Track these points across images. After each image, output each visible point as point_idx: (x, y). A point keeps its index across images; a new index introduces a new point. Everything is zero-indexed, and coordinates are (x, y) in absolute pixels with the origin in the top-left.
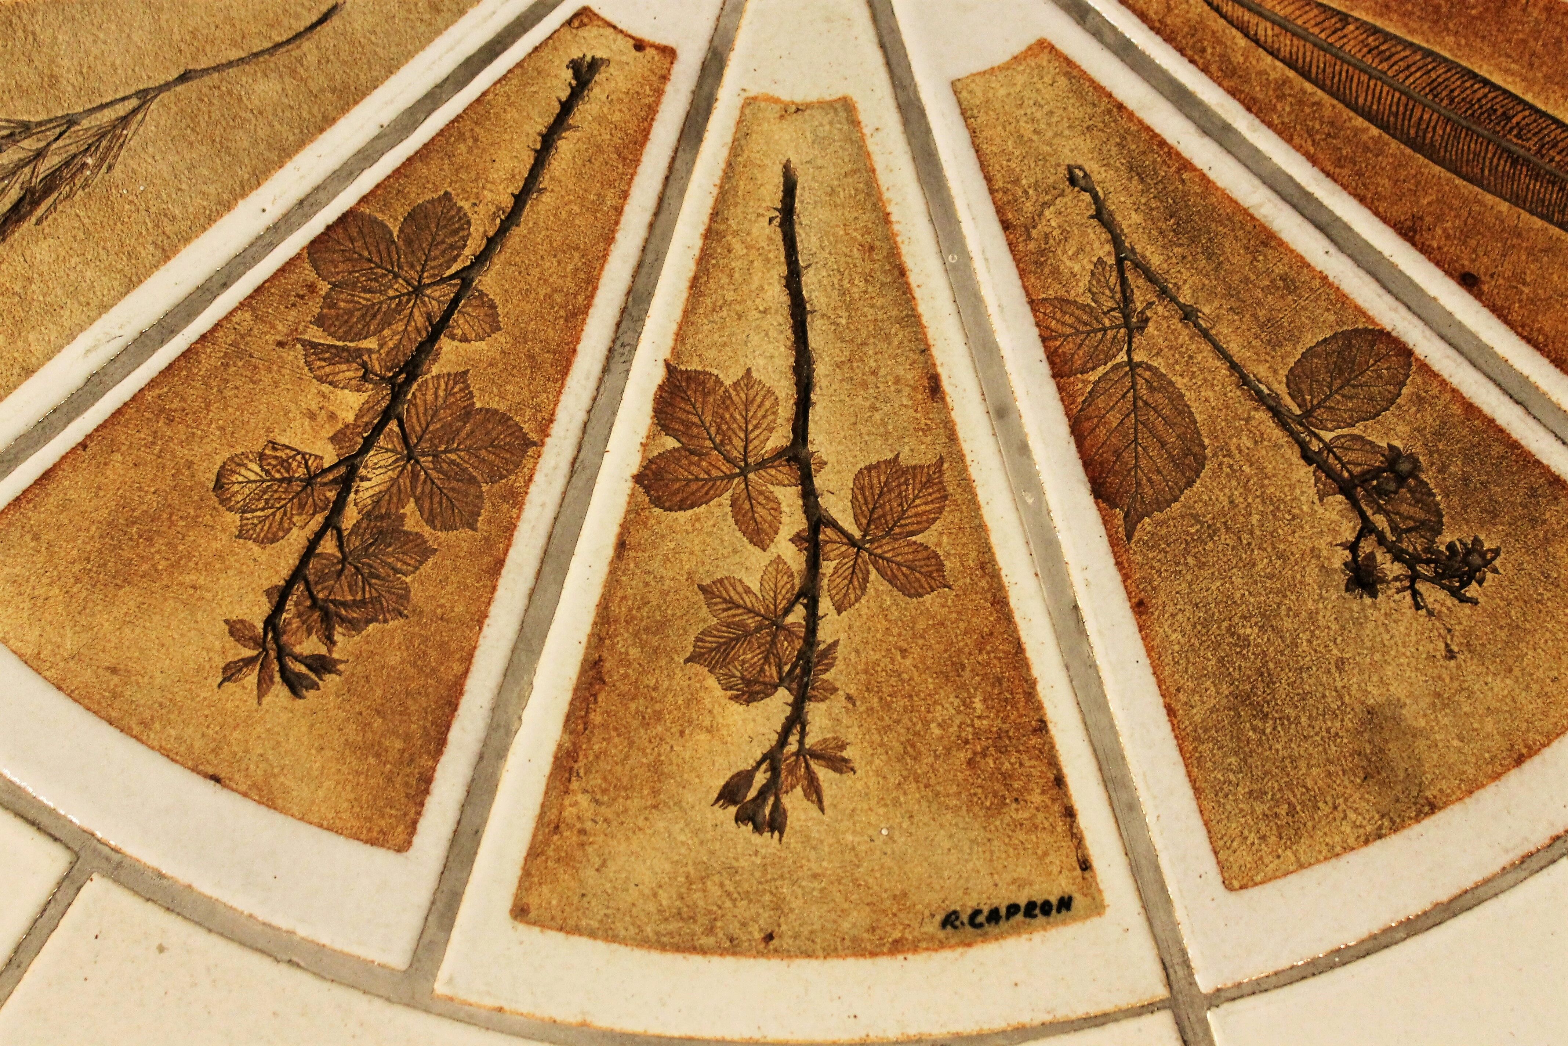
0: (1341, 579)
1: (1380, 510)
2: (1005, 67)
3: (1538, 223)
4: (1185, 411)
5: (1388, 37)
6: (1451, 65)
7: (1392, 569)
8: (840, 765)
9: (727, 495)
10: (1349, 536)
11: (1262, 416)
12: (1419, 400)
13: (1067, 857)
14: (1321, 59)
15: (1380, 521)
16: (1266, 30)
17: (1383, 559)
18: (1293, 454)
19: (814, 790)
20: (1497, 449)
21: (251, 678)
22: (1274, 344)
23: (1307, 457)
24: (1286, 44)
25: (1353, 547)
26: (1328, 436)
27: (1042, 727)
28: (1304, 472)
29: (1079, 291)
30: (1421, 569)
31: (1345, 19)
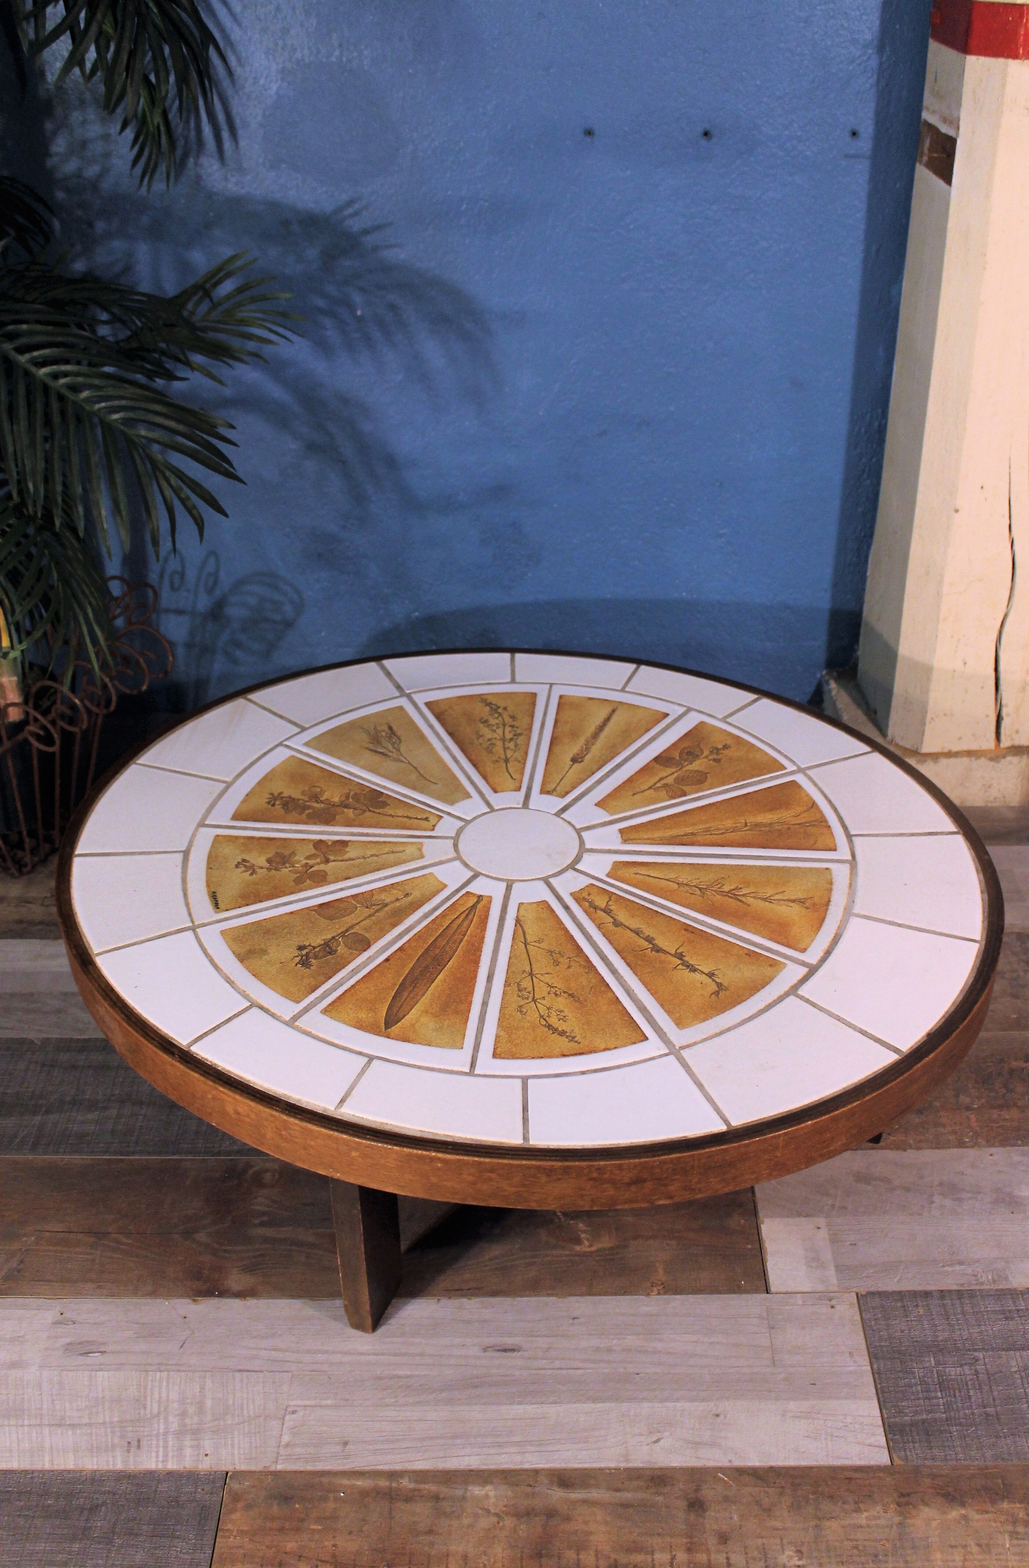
0: (301, 944)
1: (320, 950)
2: (439, 881)
3: (406, 972)
4: (344, 916)
5: (460, 943)
6: (453, 955)
7: (304, 952)
8: (251, 874)
9: (316, 852)
10: (312, 945)
11: (344, 929)
12: (351, 953)
13: (228, 907)
14: (451, 932)
15: (318, 949)
16: (459, 921)
17: (307, 950)
18: (335, 934)
19: (246, 871)
20: (338, 967)
21: (270, 796)
22: (365, 929)
23: (333, 938)
24: (455, 926)
25: (309, 945)
26: (340, 940)
27: (261, 901)
28: (329, 936)
29: (375, 897)
30: (304, 957)
31: (464, 935)
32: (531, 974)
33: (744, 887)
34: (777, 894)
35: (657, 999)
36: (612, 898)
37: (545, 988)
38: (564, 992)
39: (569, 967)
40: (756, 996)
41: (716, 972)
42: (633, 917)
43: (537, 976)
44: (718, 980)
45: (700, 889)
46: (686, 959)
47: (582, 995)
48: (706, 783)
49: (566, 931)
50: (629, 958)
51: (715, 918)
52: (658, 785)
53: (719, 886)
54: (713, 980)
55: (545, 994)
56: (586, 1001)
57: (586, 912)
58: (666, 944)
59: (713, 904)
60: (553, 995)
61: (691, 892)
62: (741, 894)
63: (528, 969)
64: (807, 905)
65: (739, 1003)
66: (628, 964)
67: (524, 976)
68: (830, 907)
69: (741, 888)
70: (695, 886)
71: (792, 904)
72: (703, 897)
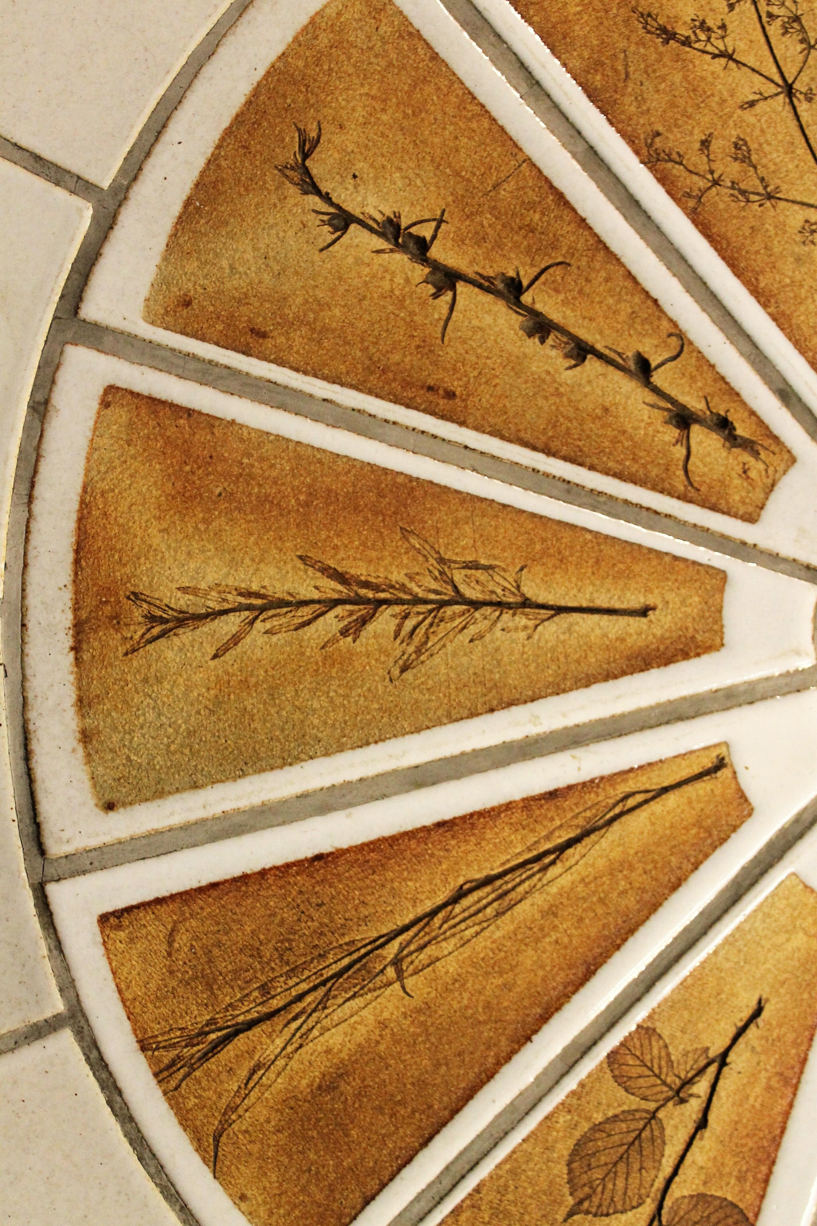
32: (789, 90)
33: (333, 640)
34: (236, 639)
35: (454, 79)
36: (680, 473)
37: (741, 45)
38: (686, 42)
39: (705, 144)
40: (200, 163)
41: (326, 234)
42: (606, 410)
43: (773, 89)
44: (314, 201)
45: (459, 599)
46: (420, 271)
47: (641, 43)
48: (564, 1149)
49: (756, 292)
50: (565, 229)
51: (386, 471)
52: (702, 1087)
53: (409, 624)
54: (326, 198)
55: (733, 20)
56: (627, 21)
57: (734, 394)
58: (488, 320)
59: (405, 533)
60: (710, 23)
61: (478, 574)
62: (339, 610)
63: (803, 107)
64: (138, 614)
65: (239, 119)
66: (560, 198)
67: (804, 78)
68: (69, 617)
69: (344, 633)
70: (476, 605)
71: (182, 601)
72: (441, 560)
